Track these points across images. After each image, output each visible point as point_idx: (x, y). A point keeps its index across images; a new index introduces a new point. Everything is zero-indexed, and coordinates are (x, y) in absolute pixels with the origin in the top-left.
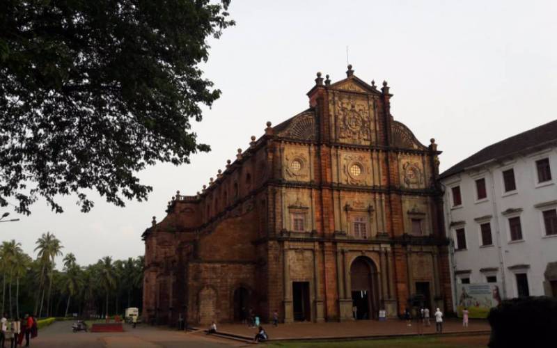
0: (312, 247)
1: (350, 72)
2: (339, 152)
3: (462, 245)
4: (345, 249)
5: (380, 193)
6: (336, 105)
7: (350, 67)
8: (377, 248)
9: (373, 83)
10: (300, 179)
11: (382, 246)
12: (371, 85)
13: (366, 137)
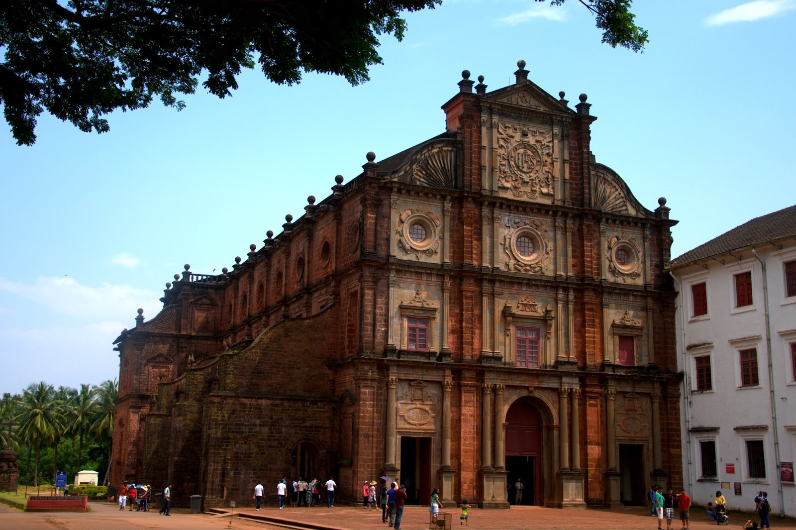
0: (439, 379)
1: (521, 73)
2: (497, 212)
3: (705, 383)
4: (500, 384)
5: (566, 290)
6: (495, 131)
7: (522, 64)
8: (554, 384)
9: (562, 94)
10: (423, 259)
11: (564, 380)
12: (559, 98)
13: (545, 190)
